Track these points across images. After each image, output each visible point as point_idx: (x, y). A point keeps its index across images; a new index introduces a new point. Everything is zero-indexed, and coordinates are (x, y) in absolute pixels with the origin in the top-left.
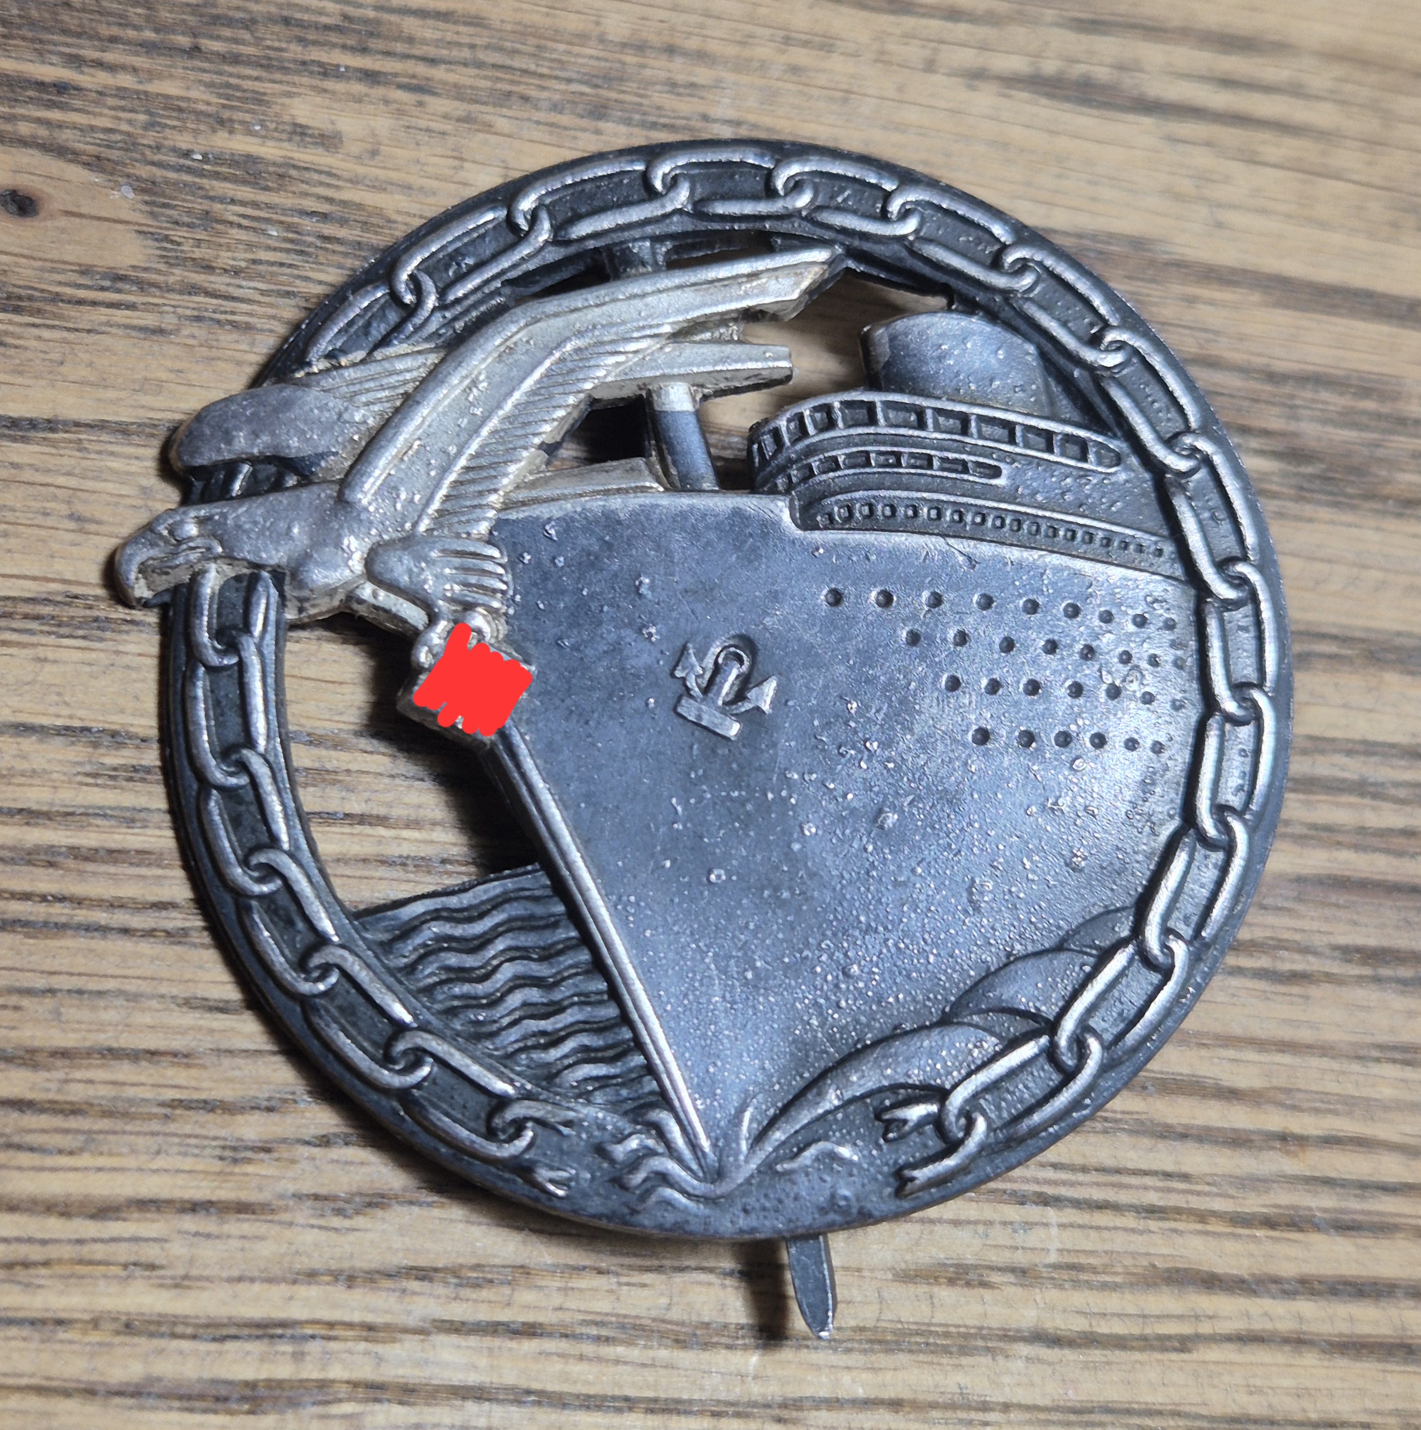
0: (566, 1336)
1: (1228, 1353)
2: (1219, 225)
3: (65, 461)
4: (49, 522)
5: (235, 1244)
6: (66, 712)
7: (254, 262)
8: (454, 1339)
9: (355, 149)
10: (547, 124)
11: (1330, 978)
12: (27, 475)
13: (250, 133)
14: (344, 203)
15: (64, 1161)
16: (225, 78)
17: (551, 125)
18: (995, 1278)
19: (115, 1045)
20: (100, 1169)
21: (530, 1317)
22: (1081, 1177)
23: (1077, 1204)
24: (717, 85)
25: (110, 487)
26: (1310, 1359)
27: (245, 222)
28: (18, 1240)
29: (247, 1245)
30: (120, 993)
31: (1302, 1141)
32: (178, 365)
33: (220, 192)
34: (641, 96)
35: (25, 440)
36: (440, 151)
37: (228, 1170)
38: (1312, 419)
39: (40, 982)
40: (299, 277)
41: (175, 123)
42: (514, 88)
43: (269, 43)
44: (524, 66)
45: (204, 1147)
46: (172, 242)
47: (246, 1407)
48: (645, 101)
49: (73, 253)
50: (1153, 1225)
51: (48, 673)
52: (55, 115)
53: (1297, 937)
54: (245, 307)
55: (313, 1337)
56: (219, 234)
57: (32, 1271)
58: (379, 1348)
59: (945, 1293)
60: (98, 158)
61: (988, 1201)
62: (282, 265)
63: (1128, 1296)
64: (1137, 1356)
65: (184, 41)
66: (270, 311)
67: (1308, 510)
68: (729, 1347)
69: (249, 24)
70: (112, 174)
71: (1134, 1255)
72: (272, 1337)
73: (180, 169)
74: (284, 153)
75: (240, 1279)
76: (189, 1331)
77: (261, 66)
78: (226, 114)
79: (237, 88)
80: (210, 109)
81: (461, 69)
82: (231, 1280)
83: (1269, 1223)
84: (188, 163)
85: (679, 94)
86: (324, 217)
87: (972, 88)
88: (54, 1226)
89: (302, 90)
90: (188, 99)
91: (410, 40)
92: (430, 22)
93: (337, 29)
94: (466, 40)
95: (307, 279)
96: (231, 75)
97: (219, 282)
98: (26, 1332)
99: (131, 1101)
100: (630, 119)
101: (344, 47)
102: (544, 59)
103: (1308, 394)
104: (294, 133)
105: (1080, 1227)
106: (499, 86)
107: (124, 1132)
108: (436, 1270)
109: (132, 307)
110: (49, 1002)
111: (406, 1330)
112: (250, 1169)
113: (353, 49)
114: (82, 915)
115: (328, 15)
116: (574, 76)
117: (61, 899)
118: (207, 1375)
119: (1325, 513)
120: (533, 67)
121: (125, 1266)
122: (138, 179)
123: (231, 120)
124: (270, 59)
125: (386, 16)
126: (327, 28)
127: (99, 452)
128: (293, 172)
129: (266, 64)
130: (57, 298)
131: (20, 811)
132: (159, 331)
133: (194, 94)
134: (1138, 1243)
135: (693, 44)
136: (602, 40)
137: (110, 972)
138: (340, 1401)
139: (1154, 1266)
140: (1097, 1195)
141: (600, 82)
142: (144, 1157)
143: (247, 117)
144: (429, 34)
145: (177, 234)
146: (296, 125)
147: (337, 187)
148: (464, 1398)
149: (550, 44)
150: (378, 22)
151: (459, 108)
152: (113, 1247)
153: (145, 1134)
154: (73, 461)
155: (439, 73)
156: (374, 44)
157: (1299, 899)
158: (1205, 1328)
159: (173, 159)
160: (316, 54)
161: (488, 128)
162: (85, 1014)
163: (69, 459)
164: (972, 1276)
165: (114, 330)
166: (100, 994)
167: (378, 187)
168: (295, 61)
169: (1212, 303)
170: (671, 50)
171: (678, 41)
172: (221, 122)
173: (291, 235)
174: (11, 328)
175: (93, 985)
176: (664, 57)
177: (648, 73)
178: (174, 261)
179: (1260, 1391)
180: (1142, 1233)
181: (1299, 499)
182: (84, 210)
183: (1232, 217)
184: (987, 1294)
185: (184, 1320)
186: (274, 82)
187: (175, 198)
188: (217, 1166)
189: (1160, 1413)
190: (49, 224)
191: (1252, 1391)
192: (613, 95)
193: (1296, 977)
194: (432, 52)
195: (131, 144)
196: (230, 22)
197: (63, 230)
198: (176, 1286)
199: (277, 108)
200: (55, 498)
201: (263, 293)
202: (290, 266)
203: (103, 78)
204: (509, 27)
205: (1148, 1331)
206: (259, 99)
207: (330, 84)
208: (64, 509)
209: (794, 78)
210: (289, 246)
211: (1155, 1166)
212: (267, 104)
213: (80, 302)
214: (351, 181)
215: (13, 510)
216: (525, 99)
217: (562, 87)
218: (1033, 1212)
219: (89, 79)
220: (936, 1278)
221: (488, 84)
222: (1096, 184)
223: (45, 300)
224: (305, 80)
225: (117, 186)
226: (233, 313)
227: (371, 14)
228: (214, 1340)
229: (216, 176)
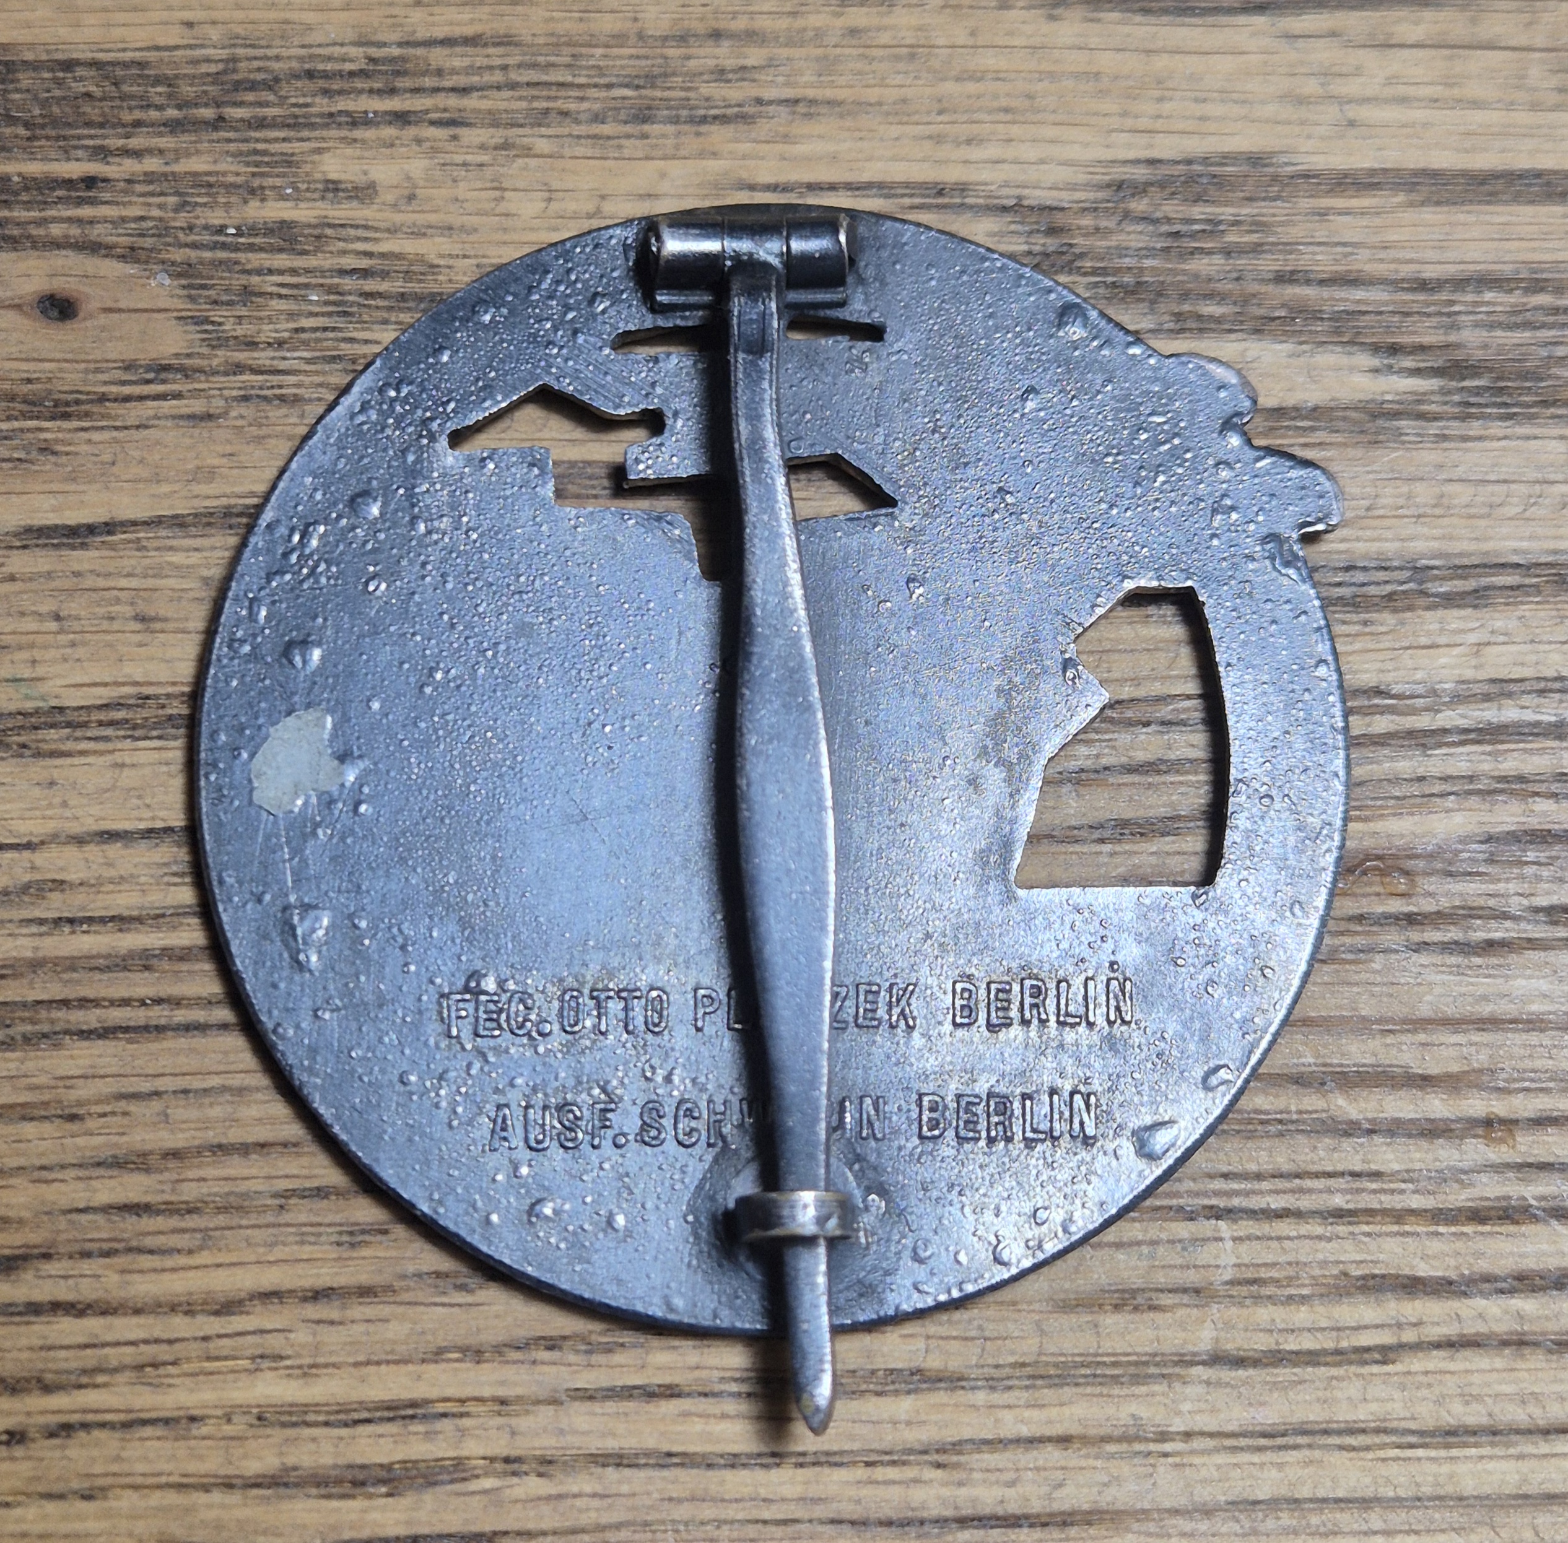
0: (706, 1395)
1: (1437, 1360)
2: (1352, 124)
3: (126, 562)
4: (116, 626)
5: (360, 1328)
6: (147, 814)
7: (297, 330)
8: (587, 1406)
9: (390, 198)
10: (588, 137)
11: (1532, 944)
12: (89, 582)
13: (284, 198)
14: (383, 255)
15: (182, 1260)
16: (252, 145)
17: (595, 137)
18: (1166, 1300)
19: (224, 1141)
20: (219, 1266)
21: (667, 1379)
22: (1256, 1186)
23: (1252, 1214)
24: (770, 64)
25: (171, 582)
26: (1536, 1360)
27: (284, 291)
28: (146, 1342)
29: (371, 1328)
30: (224, 1089)
31: (1510, 1124)
32: (229, 449)
33: (255, 264)
34: (689, 89)
35: (84, 546)
36: (479, 185)
37: (345, 1255)
38: (1477, 325)
39: (146, 1086)
40: (344, 340)
41: (205, 200)
42: (551, 105)
43: (293, 100)
44: (561, 79)
45: (320, 1234)
46: (213, 323)
47: (384, 1490)
48: (692, 95)
49: (117, 351)
50: (1342, 1230)
51: (128, 778)
52: (86, 212)
53: (1491, 902)
54: (292, 379)
55: (444, 1415)
56: (259, 308)
57: (162, 1371)
58: (514, 1421)
59: (1111, 1321)
60: (132, 249)
61: (1151, 1219)
62: (325, 329)
63: (1321, 1309)
64: (1334, 1371)
65: (208, 113)
66: (318, 379)
67: (1475, 428)
68: (878, 1394)
69: (272, 84)
70: (147, 262)
71: (1324, 1264)
72: (404, 1418)
73: (215, 246)
74: (316, 213)
75: (368, 1363)
76: (321, 1418)
77: (288, 126)
78: (256, 183)
79: (265, 153)
80: (239, 180)
81: (494, 93)
82: (356, 1365)
83: (1477, 1216)
84: (222, 239)
85: (729, 81)
86: (365, 273)
87: (1052, 18)
88: (180, 1325)
89: (331, 144)
90: (217, 173)
91: (439, 72)
92: (458, 50)
93: (362, 73)
94: (498, 62)
95: (352, 340)
96: (257, 140)
97: (263, 357)
98: (159, 1431)
99: (245, 1196)
100: (678, 116)
101: (371, 91)
102: (581, 67)
103: (1470, 297)
104: (327, 190)
105: (1258, 1238)
106: (536, 104)
107: (240, 1227)
108: (565, 1338)
109: (178, 396)
110: (156, 1105)
111: (538, 1402)
112: (366, 1252)
113: (379, 92)
114: (181, 1016)
115: (351, 61)
116: (614, 80)
117: (158, 1001)
118: (341, 1461)
119: (1497, 428)
120: (569, 79)
121: (253, 1358)
122: (173, 263)
123: (262, 188)
124: (296, 117)
125: (411, 51)
126: (352, 74)
127: (157, 549)
128: (329, 232)
129: (293, 124)
130: (103, 398)
131: (112, 918)
132: (209, 417)
133: (221, 167)
134: (1327, 1251)
135: (740, 24)
136: (641, 36)
137: (213, 1068)
138: (477, 1477)
139: (1346, 1274)
140: (1276, 1203)
141: (641, 82)
142: (261, 1250)
143: (278, 182)
144: (457, 63)
145: (216, 315)
146: (328, 181)
147: (376, 240)
148: (604, 1466)
149: (584, 50)
150: (403, 59)
151: (496, 136)
152: (240, 1340)
153: (259, 1227)
154: (133, 562)
155: (472, 102)
156: (402, 83)
157: (1491, 861)
158: (1409, 1336)
159: (206, 238)
160: (343, 104)
161: (528, 152)
162: (193, 1113)
163: (131, 560)
164: (1140, 1300)
165: (162, 422)
166: (206, 1091)
167: (418, 233)
168: (322, 115)
169: (1346, 212)
170: (716, 35)
171: (722, 25)
172: (252, 192)
173: (332, 297)
174: (60, 435)
175: (197, 1083)
176: (710, 43)
177: (692, 63)
178: (219, 342)
179: (1478, 1398)
180: (1330, 1240)
181: (1464, 418)
182: (122, 305)
183: (1364, 113)
184: (1158, 1317)
185: (316, 1407)
186: (302, 140)
187: (212, 278)
188: (333, 1253)
189: (1363, 1431)
190: (89, 323)
191: (1468, 1398)
192: (658, 94)
193: (1490, 946)
194: (462, 81)
195: (163, 230)
196: (253, 86)
197: (103, 329)
198: (305, 1375)
199: (307, 168)
200: (118, 601)
201: (308, 361)
202: (334, 329)
203: (130, 166)
204: (541, 41)
205: (1344, 1344)
206: (288, 161)
207: (358, 133)
208: (128, 611)
209: (854, 42)
210: (330, 309)
211: (1340, 1168)
212: (297, 164)
213: (127, 399)
214: (388, 230)
215: (78, 618)
216: (565, 114)
217: (603, 94)
218: (1206, 1227)
219: (114, 168)
220: (1100, 1306)
221: (524, 104)
222: (1205, 100)
223: (92, 402)
224: (334, 133)
225: (153, 275)
226: (280, 387)
227: (396, 51)
228: (346, 1425)
229: (251, 248)
